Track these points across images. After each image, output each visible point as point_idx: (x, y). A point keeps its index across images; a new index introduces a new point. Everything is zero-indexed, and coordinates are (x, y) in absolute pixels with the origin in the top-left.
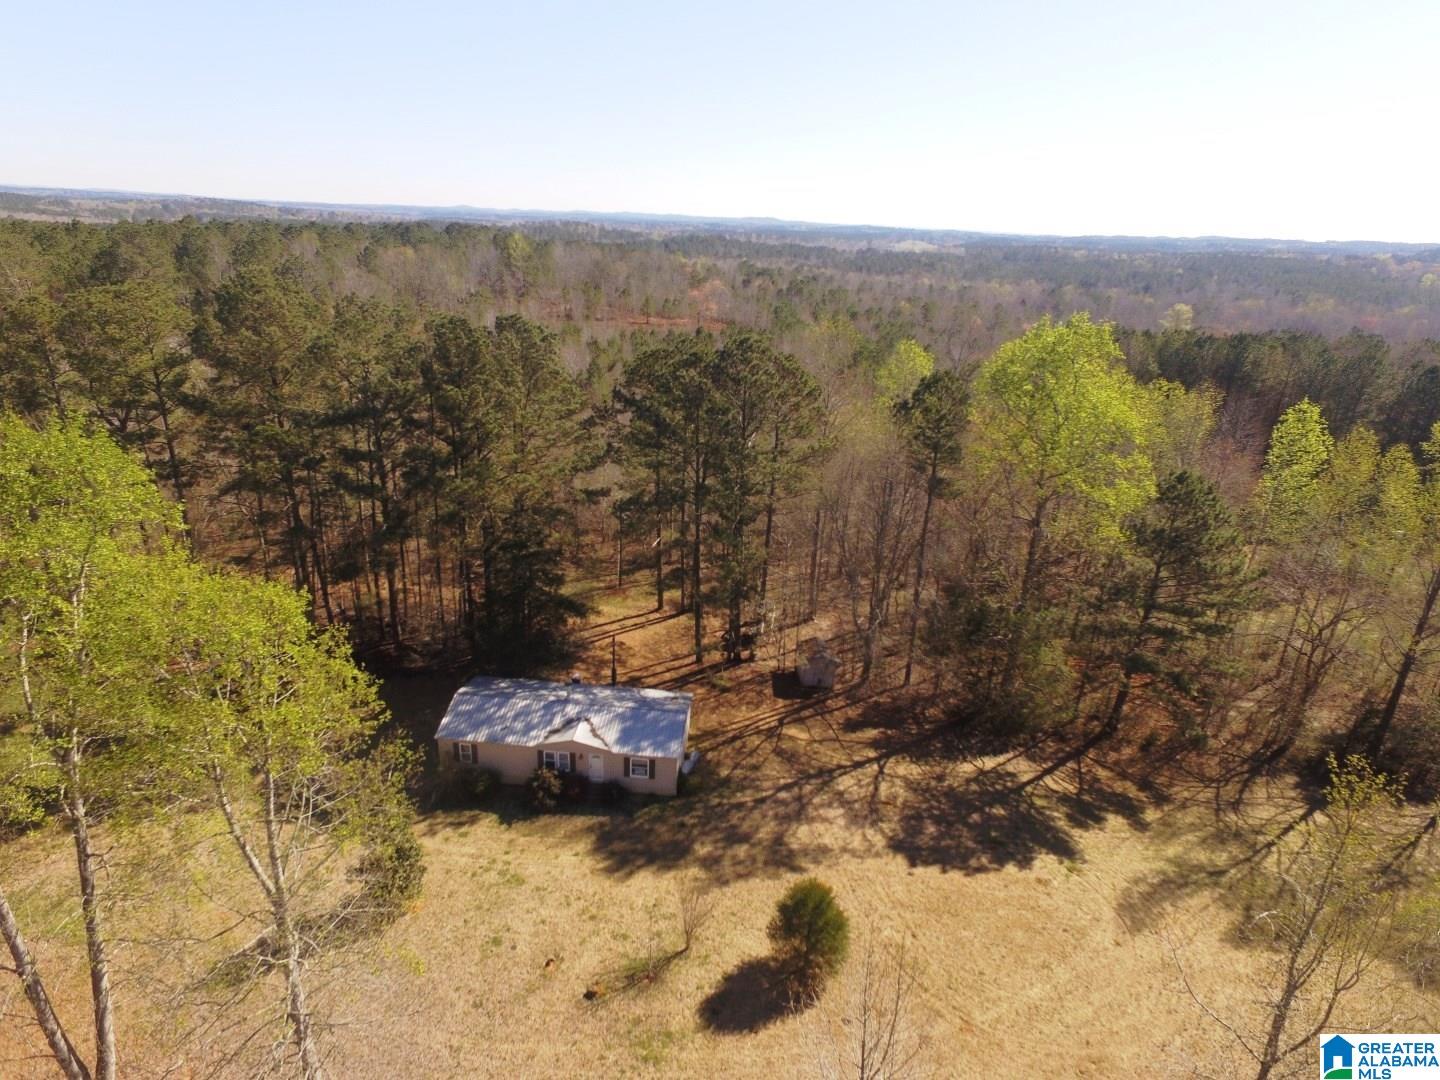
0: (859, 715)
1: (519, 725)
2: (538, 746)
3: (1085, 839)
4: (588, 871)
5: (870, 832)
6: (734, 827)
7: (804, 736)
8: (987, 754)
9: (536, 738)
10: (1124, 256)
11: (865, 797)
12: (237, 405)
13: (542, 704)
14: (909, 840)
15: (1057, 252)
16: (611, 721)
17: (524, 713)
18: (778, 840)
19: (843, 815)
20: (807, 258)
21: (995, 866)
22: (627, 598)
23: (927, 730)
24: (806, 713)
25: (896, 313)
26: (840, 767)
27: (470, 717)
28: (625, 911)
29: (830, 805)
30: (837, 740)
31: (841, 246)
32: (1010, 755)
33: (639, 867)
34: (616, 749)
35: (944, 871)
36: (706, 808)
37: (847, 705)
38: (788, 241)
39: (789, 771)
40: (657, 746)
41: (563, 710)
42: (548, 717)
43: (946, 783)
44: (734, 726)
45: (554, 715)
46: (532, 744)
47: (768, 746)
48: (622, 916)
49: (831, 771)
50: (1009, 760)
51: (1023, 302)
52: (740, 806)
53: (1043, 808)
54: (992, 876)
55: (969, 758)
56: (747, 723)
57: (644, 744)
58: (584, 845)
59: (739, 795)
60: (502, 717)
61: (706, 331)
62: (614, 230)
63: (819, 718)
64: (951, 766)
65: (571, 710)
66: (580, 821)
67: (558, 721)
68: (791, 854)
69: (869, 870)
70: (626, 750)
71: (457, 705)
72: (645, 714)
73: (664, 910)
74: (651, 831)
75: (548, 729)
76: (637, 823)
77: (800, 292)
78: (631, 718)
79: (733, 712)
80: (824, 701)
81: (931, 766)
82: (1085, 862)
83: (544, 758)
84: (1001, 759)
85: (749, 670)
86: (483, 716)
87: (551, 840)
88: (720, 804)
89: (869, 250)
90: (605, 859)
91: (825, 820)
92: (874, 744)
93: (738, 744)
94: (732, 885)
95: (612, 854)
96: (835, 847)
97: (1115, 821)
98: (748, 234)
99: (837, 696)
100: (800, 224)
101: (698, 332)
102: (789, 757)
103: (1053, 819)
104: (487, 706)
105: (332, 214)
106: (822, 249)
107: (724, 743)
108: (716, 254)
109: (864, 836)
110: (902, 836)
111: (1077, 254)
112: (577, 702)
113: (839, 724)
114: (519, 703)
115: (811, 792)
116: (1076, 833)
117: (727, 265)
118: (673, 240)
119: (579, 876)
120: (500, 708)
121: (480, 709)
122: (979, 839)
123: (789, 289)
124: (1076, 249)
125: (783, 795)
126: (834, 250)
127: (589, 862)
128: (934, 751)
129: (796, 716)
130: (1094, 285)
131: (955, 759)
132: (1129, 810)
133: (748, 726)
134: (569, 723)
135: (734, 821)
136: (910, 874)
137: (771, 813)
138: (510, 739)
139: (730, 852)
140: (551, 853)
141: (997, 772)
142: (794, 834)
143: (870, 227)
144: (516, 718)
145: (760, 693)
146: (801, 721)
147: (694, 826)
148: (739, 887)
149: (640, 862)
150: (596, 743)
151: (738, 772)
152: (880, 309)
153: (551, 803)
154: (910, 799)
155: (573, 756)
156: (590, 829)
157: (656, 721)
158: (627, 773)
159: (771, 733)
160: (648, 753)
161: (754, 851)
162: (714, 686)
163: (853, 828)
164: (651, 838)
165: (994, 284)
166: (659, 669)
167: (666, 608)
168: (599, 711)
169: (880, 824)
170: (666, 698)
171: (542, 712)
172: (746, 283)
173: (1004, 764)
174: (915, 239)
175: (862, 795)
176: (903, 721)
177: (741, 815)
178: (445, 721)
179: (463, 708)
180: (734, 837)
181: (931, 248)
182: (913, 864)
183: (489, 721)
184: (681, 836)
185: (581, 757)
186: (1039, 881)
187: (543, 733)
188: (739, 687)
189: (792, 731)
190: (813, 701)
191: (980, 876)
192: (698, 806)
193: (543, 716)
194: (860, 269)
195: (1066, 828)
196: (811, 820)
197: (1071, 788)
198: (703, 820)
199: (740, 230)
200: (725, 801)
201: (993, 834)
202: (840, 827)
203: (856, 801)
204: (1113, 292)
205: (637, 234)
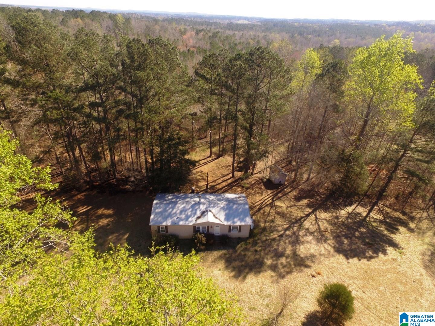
0: (298, 194)
1: (183, 216)
2: (193, 224)
3: (397, 238)
4: (227, 278)
5: (326, 245)
6: (275, 249)
7: (283, 205)
8: (347, 206)
9: (192, 221)
10: (310, 25)
11: (317, 229)
12: (36, 83)
13: (190, 205)
14: (341, 247)
15: (290, 23)
16: (220, 211)
17: (183, 211)
18: (295, 254)
19: (312, 239)
21: (375, 255)
22: (197, 152)
23: (323, 198)
24: (280, 195)
25: (248, 44)
26: (302, 217)
27: (162, 215)
28: (250, 296)
29: (306, 235)
30: (295, 206)
31: (221, 22)
32: (355, 205)
33: (247, 273)
34: (225, 223)
35: (360, 260)
36: (262, 242)
37: (292, 190)
38: (204, 20)
39: (285, 221)
40: (242, 220)
41: (199, 208)
42: (194, 211)
43: (340, 220)
44: (257, 204)
45: (196, 210)
46: (191, 224)
47: (273, 211)
48: (249, 298)
49: (300, 220)
50: (356, 207)
52: (274, 239)
53: (376, 226)
54: (376, 259)
55: (342, 208)
56: (262, 201)
57: (236, 220)
58: (221, 265)
59: (272, 234)
60: (175, 213)
63: (285, 197)
64: (338, 212)
65: (203, 207)
66: (216, 254)
67: (198, 213)
68: (302, 260)
69: (333, 263)
70: (229, 223)
71: (155, 209)
72: (233, 206)
73: (265, 293)
74: (245, 255)
75: (196, 217)
76: (238, 252)
77: (216, 36)
78: (227, 209)
79: (254, 197)
80: (283, 189)
81: (332, 213)
82: (403, 249)
83: (196, 229)
84: (353, 207)
85: (253, 179)
86: (167, 213)
87: (207, 264)
88: (266, 240)
89: (230, 23)
90: (232, 271)
91: (308, 242)
92: (308, 206)
93: (262, 211)
94: (286, 277)
95: (234, 269)
96: (316, 254)
97: (402, 229)
98: (190, 18)
99: (287, 187)
100: (205, 15)
102: (282, 215)
103: (382, 231)
104: (167, 209)
106: (216, 23)
107: (257, 212)
109: (325, 248)
110: (337, 246)
112: (204, 204)
113: (293, 199)
114: (181, 206)
115: (297, 230)
116: (392, 236)
119: (225, 280)
120: (173, 209)
121: (165, 210)
122: (363, 243)
123: (213, 36)
125: (288, 233)
126: (219, 23)
127: (226, 273)
128: (329, 206)
129: (277, 197)
130: (303, 34)
131: (338, 209)
132: (405, 224)
133: (262, 203)
134: (203, 213)
135: (275, 247)
136: (348, 263)
137: (287, 241)
138: (181, 223)
139: (279, 262)
140: (209, 270)
141: (354, 213)
142: (299, 250)
143: (228, 16)
144: (181, 213)
145: (260, 188)
146: (279, 198)
147: (260, 251)
148: (289, 277)
149: (247, 270)
150: (217, 221)
151: (267, 224)
152: (243, 42)
153: (202, 247)
154: (332, 228)
155: (208, 227)
156: (220, 257)
157: (237, 209)
158: (229, 231)
159: (272, 205)
160: (238, 223)
161: (289, 260)
162: (243, 187)
163: (319, 244)
164: (247, 258)
166: (220, 181)
167: (213, 156)
168: (214, 207)
169: (327, 241)
170: (236, 198)
171: (190, 210)
172: (198, 34)
173: (354, 209)
174: (243, 20)
175: (315, 229)
176: (313, 195)
177: (277, 243)
178: (152, 217)
179: (157, 210)
180: (279, 255)
181: (249, 22)
182: (348, 259)
183: (170, 215)
184: (257, 257)
185: (211, 227)
186: (393, 259)
187: (194, 219)
188: (252, 186)
189: (278, 203)
190: (279, 190)
191: (373, 260)
192: (259, 241)
193: (192, 211)
194: (229, 29)
195: (388, 234)
196: (303, 243)
197: (381, 217)
198: (263, 248)
199: (187, 16)
200: (268, 238)
201: (367, 240)
202: (314, 244)
203: (314, 232)
204: (310, 36)
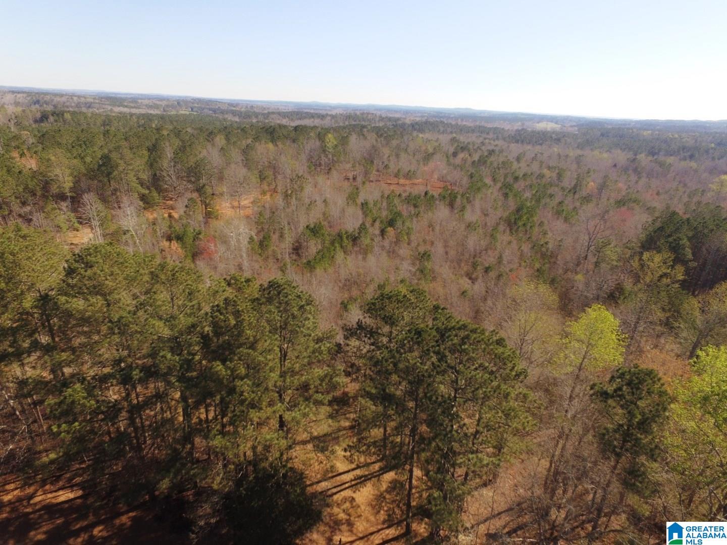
10: (676, 136)
15: (633, 132)
20: (488, 133)
25: (541, 176)
31: (507, 127)
38: (478, 123)
51: (615, 166)
61: (431, 193)
62: (386, 117)
77: (485, 162)
89: (523, 129)
98: (456, 118)
100: (484, 112)
101: (426, 193)
105: (252, 107)
106: (496, 129)
108: (439, 131)
111: (645, 133)
117: (444, 139)
118: (417, 123)
123: (479, 161)
124: (645, 130)
126: (503, 129)
130: (657, 154)
143: (523, 114)
152: (532, 174)
165: (596, 152)
172: (455, 154)
174: (548, 121)
181: (557, 127)
194: (517, 142)
199: (452, 116)
204: (670, 160)
205: (398, 119)
